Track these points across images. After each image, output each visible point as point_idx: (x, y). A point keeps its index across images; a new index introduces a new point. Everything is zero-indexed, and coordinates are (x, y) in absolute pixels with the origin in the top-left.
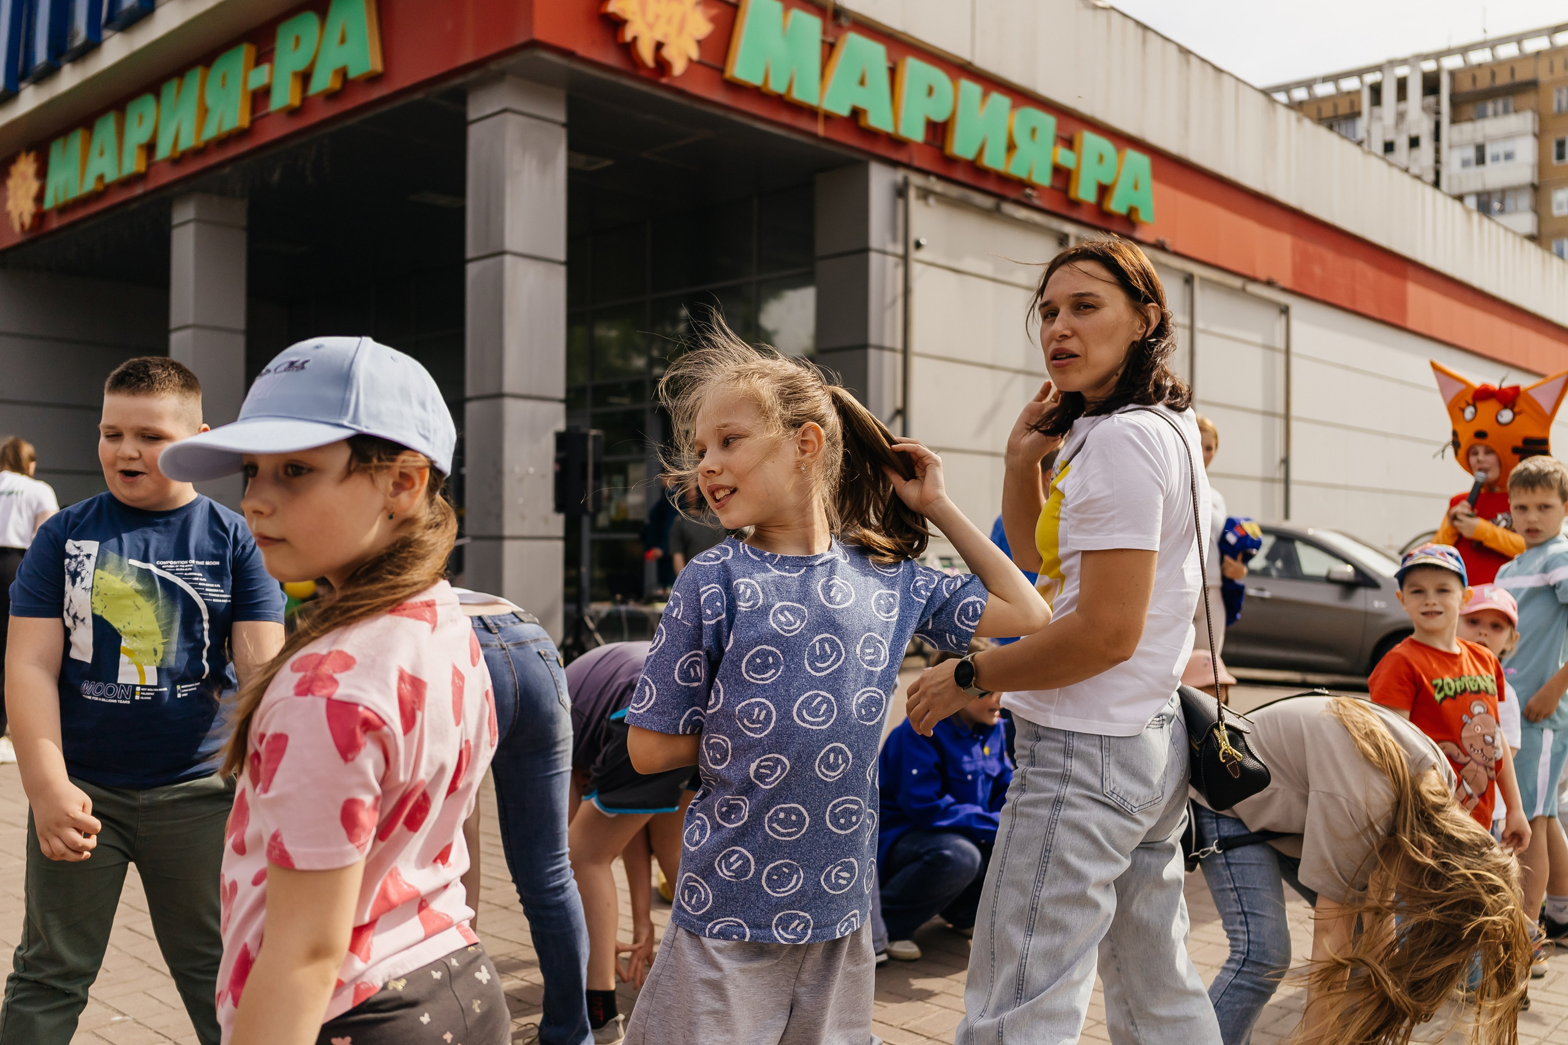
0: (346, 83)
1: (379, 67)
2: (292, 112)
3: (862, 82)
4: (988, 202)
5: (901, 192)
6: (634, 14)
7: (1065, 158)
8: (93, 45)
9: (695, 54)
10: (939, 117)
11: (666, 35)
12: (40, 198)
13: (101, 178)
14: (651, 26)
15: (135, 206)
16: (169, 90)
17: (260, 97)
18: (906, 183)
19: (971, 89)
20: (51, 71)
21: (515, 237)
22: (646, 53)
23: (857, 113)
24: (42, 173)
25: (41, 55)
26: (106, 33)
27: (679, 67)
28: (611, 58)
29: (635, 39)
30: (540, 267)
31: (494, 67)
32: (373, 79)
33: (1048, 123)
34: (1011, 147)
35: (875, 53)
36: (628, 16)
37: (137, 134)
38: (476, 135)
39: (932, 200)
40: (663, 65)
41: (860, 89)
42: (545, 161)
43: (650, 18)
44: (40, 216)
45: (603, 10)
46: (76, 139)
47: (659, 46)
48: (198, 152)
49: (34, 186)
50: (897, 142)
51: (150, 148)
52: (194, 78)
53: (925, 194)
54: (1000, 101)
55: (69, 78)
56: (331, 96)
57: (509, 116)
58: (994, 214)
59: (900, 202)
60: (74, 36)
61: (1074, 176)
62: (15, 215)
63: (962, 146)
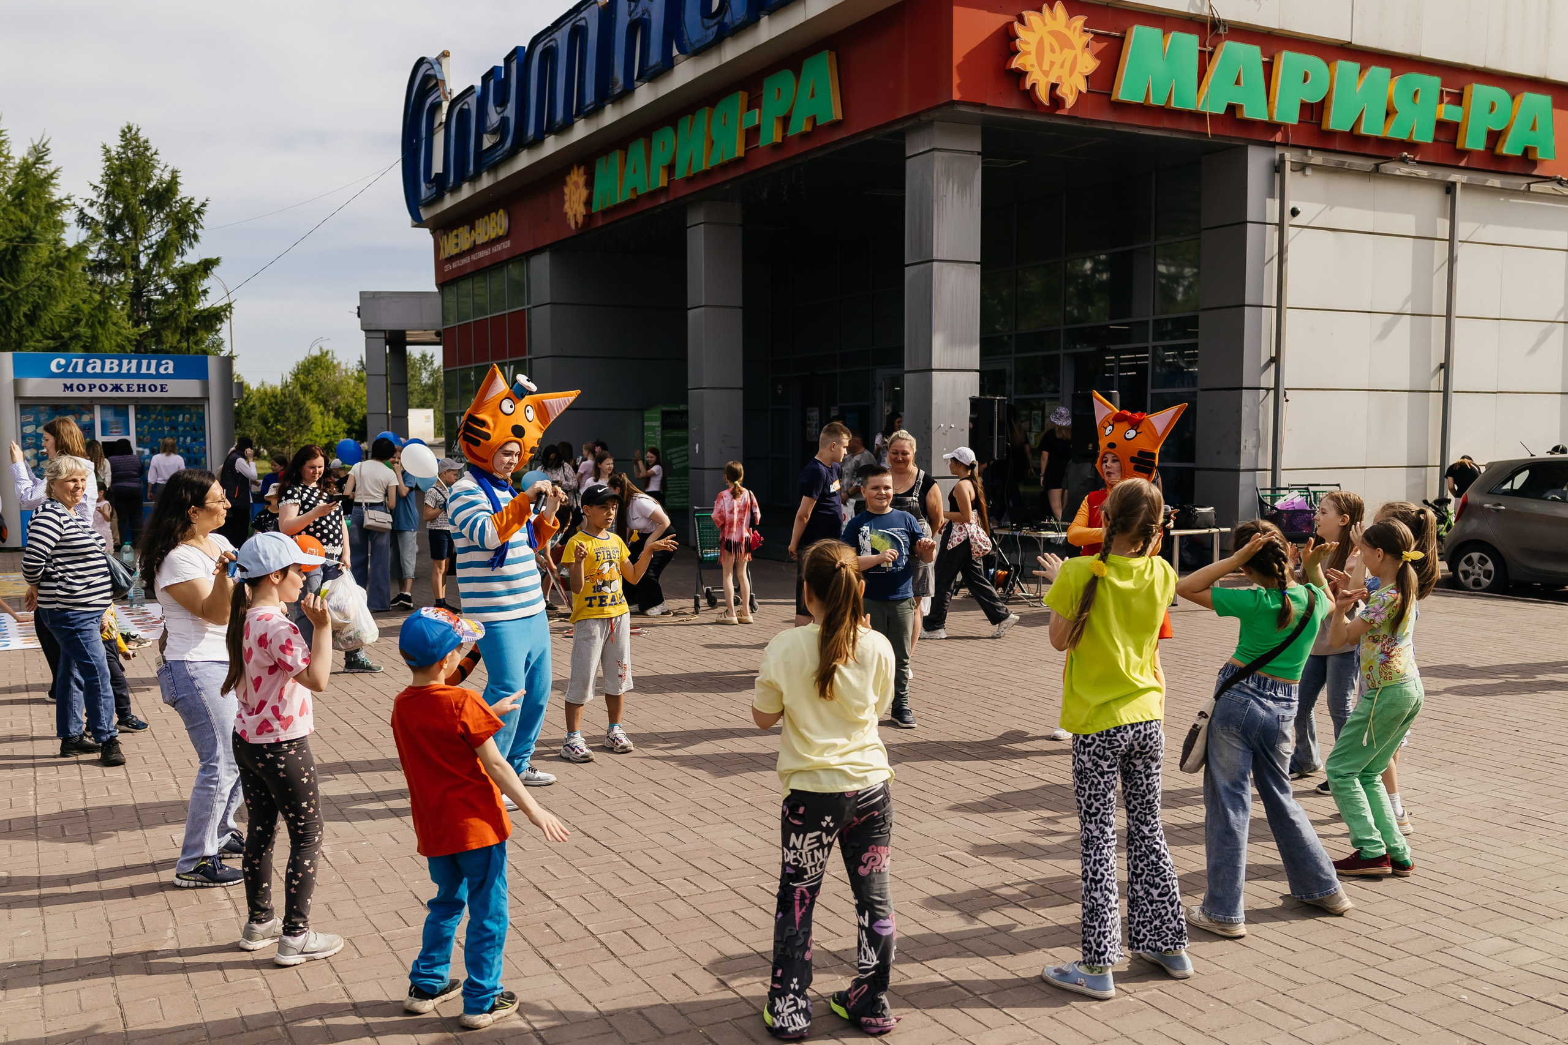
0: (816, 129)
1: (840, 117)
2: (775, 147)
3: (1238, 83)
4: (1368, 164)
5: (1278, 168)
6: (1032, 66)
7: (1450, 112)
8: (629, 91)
9: (1083, 88)
10: (1314, 98)
11: (1059, 77)
12: (588, 203)
13: (635, 190)
14: (1046, 74)
15: (659, 210)
16: (684, 123)
17: (752, 134)
18: (1282, 160)
19: (1348, 68)
20: (597, 110)
21: (942, 246)
22: (1043, 94)
23: (1232, 109)
24: (590, 184)
25: (590, 97)
26: (637, 84)
27: (1070, 101)
28: (1014, 103)
29: (1033, 85)
30: (961, 268)
31: (924, 118)
32: (835, 125)
33: (1432, 83)
34: (1390, 113)
35: (1251, 55)
36: (1028, 69)
37: (661, 157)
38: (912, 167)
39: (1308, 172)
40: (1056, 101)
41: (1237, 87)
42: (964, 186)
43: (1046, 67)
44: (589, 217)
45: (1007, 67)
46: (616, 157)
47: (1054, 87)
48: (706, 174)
49: (584, 193)
50: (1273, 127)
51: (671, 168)
52: (702, 115)
53: (1301, 167)
54: (1379, 73)
55: (610, 116)
56: (804, 136)
57: (936, 153)
58: (1376, 173)
59: (1277, 176)
60: (615, 84)
61: (1462, 128)
62: (570, 214)
63: (1338, 120)
